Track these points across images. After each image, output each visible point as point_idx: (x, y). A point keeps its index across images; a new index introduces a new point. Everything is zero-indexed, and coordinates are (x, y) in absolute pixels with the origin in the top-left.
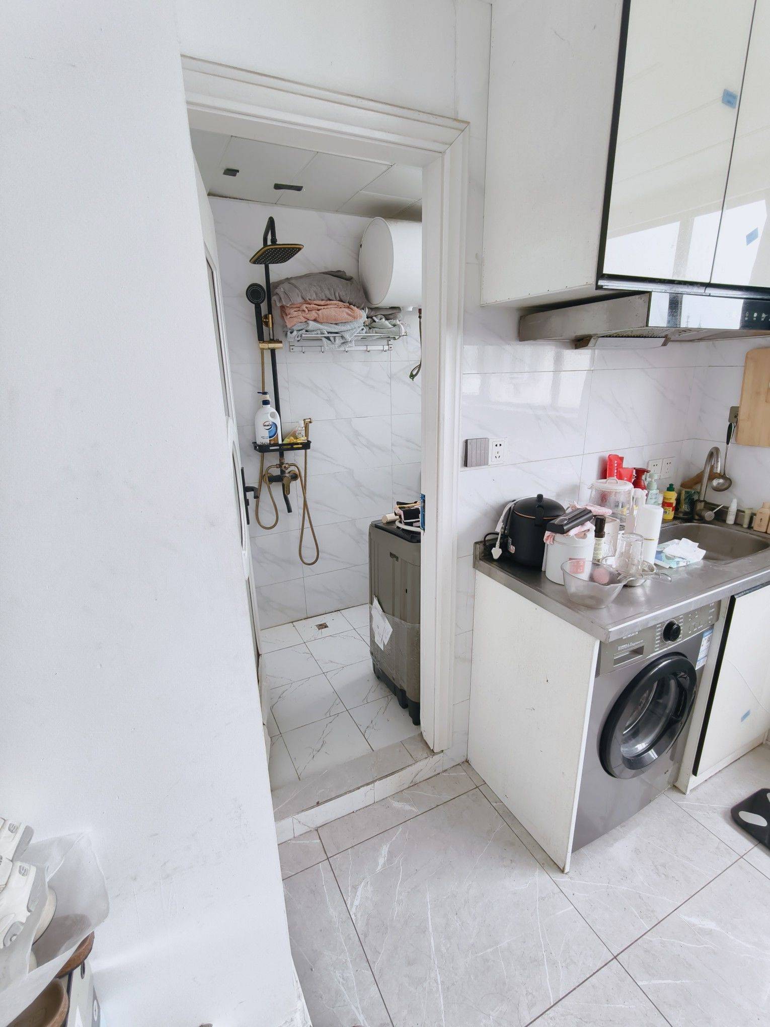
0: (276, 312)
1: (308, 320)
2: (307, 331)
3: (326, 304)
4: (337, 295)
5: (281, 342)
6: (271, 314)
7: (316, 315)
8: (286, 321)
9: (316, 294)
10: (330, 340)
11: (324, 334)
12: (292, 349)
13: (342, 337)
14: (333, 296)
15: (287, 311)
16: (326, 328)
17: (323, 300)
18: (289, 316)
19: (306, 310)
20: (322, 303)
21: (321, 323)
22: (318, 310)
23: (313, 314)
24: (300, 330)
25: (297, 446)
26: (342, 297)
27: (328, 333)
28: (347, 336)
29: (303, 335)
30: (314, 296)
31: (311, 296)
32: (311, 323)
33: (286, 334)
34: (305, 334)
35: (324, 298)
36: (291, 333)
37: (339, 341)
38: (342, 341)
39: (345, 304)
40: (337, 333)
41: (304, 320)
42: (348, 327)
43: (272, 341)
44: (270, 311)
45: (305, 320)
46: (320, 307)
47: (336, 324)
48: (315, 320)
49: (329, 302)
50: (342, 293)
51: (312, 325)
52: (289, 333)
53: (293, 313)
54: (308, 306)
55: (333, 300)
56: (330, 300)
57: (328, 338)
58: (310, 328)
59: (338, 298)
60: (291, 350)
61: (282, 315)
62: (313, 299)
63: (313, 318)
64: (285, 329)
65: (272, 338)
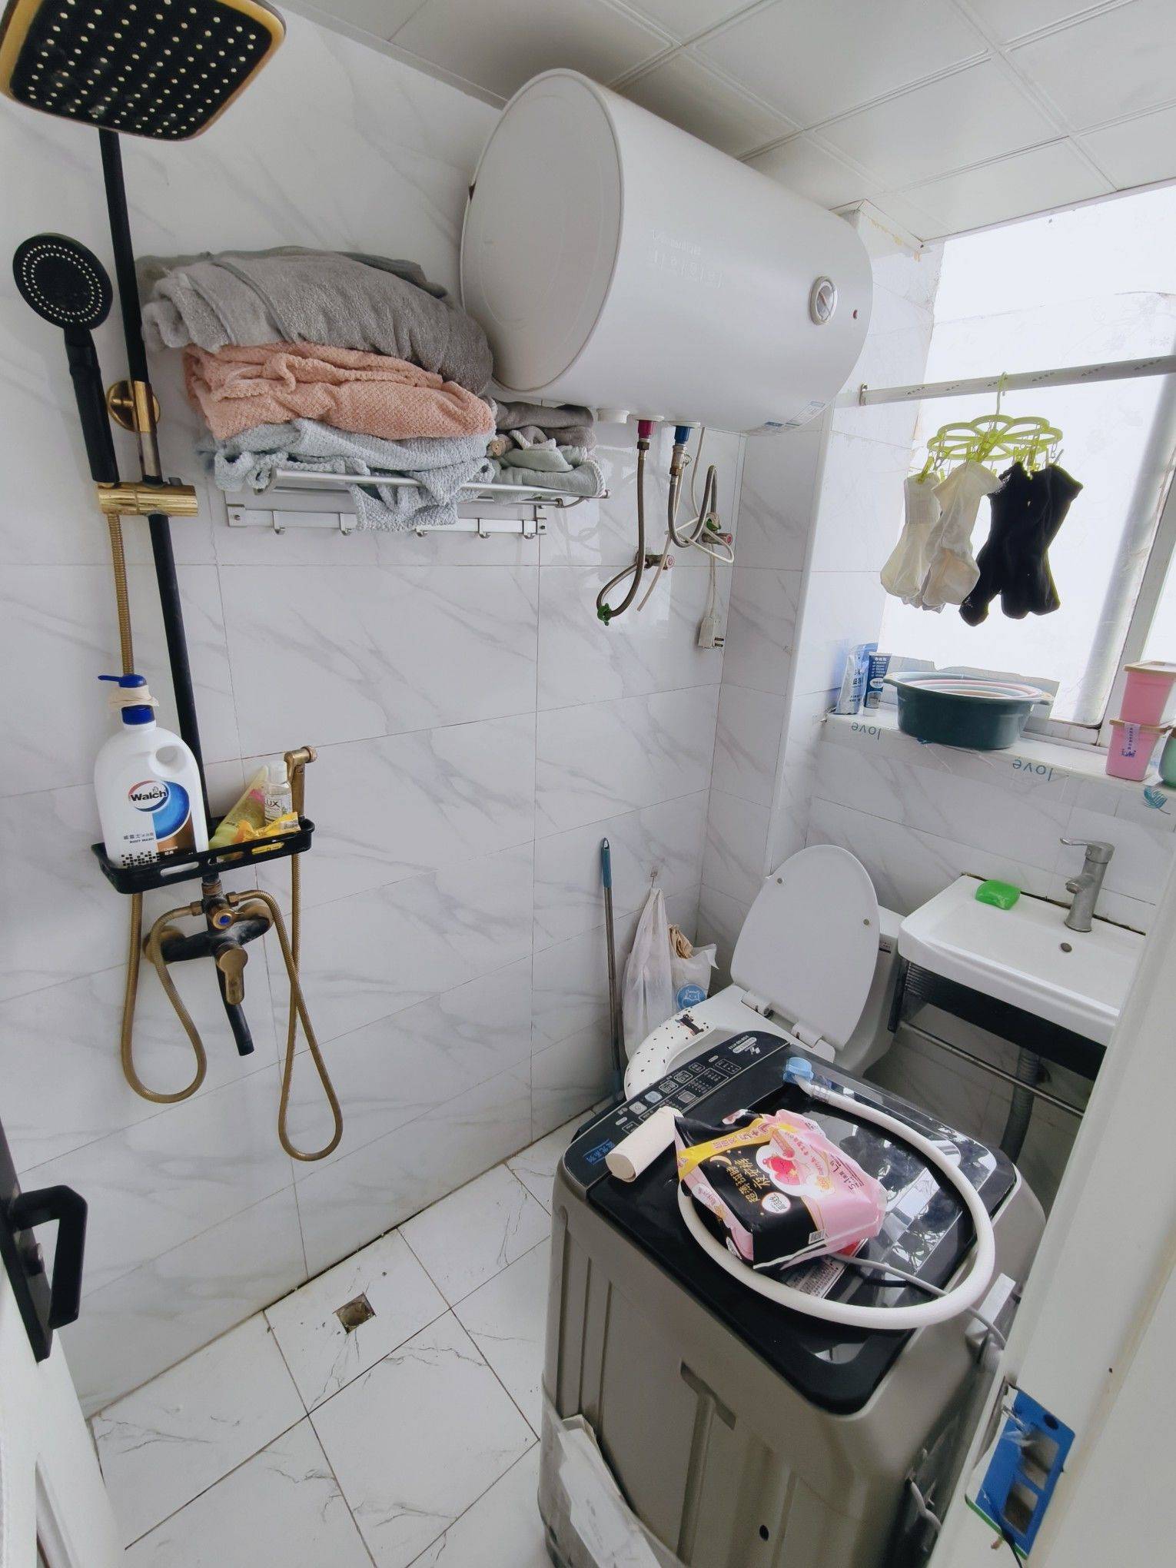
0: (165, 374)
1: (299, 416)
2: (292, 458)
3: (364, 363)
4: (405, 336)
5: (189, 491)
6: (145, 378)
7: (328, 402)
8: (207, 412)
9: (330, 321)
10: (377, 496)
11: (357, 474)
12: (237, 517)
13: (422, 490)
14: (391, 337)
15: (212, 372)
16: (365, 453)
17: (352, 349)
18: (217, 395)
19: (290, 378)
20: (352, 358)
21: (349, 433)
22: (338, 383)
23: (318, 397)
24: (265, 453)
25: (264, 849)
26: (420, 350)
27: (374, 471)
28: (438, 487)
29: (280, 473)
30: (321, 324)
31: (308, 325)
32: (311, 430)
33: (210, 464)
34: (285, 469)
35: (357, 338)
36: (232, 459)
37: (409, 503)
38: (421, 504)
39: (428, 374)
40: (401, 474)
41: (283, 415)
42: (440, 456)
43: (154, 482)
44: (138, 368)
45: (286, 415)
46: (342, 373)
47: (400, 442)
48: (324, 420)
49: (373, 359)
50: (425, 335)
51: (313, 436)
52: (220, 460)
53: (236, 381)
54: (297, 360)
55: (390, 356)
56: (378, 352)
57: (372, 491)
58: (303, 448)
59: (408, 352)
60: (232, 522)
61: (188, 384)
62: (313, 335)
63: (319, 411)
64: (206, 445)
65: (151, 471)
